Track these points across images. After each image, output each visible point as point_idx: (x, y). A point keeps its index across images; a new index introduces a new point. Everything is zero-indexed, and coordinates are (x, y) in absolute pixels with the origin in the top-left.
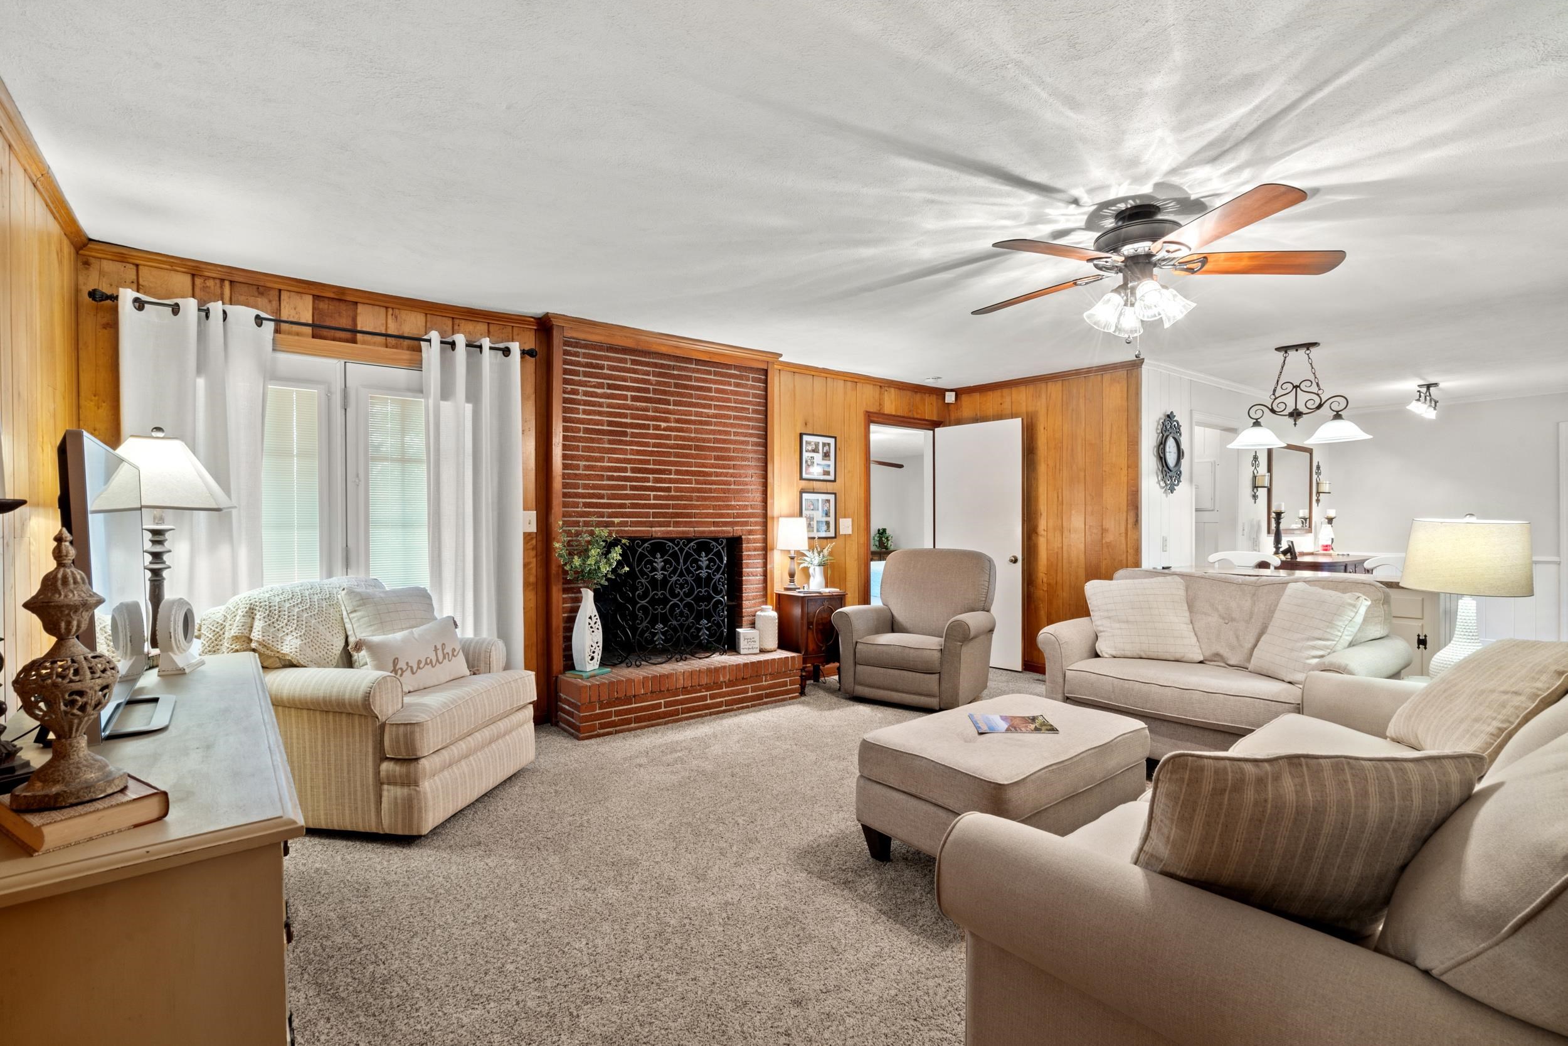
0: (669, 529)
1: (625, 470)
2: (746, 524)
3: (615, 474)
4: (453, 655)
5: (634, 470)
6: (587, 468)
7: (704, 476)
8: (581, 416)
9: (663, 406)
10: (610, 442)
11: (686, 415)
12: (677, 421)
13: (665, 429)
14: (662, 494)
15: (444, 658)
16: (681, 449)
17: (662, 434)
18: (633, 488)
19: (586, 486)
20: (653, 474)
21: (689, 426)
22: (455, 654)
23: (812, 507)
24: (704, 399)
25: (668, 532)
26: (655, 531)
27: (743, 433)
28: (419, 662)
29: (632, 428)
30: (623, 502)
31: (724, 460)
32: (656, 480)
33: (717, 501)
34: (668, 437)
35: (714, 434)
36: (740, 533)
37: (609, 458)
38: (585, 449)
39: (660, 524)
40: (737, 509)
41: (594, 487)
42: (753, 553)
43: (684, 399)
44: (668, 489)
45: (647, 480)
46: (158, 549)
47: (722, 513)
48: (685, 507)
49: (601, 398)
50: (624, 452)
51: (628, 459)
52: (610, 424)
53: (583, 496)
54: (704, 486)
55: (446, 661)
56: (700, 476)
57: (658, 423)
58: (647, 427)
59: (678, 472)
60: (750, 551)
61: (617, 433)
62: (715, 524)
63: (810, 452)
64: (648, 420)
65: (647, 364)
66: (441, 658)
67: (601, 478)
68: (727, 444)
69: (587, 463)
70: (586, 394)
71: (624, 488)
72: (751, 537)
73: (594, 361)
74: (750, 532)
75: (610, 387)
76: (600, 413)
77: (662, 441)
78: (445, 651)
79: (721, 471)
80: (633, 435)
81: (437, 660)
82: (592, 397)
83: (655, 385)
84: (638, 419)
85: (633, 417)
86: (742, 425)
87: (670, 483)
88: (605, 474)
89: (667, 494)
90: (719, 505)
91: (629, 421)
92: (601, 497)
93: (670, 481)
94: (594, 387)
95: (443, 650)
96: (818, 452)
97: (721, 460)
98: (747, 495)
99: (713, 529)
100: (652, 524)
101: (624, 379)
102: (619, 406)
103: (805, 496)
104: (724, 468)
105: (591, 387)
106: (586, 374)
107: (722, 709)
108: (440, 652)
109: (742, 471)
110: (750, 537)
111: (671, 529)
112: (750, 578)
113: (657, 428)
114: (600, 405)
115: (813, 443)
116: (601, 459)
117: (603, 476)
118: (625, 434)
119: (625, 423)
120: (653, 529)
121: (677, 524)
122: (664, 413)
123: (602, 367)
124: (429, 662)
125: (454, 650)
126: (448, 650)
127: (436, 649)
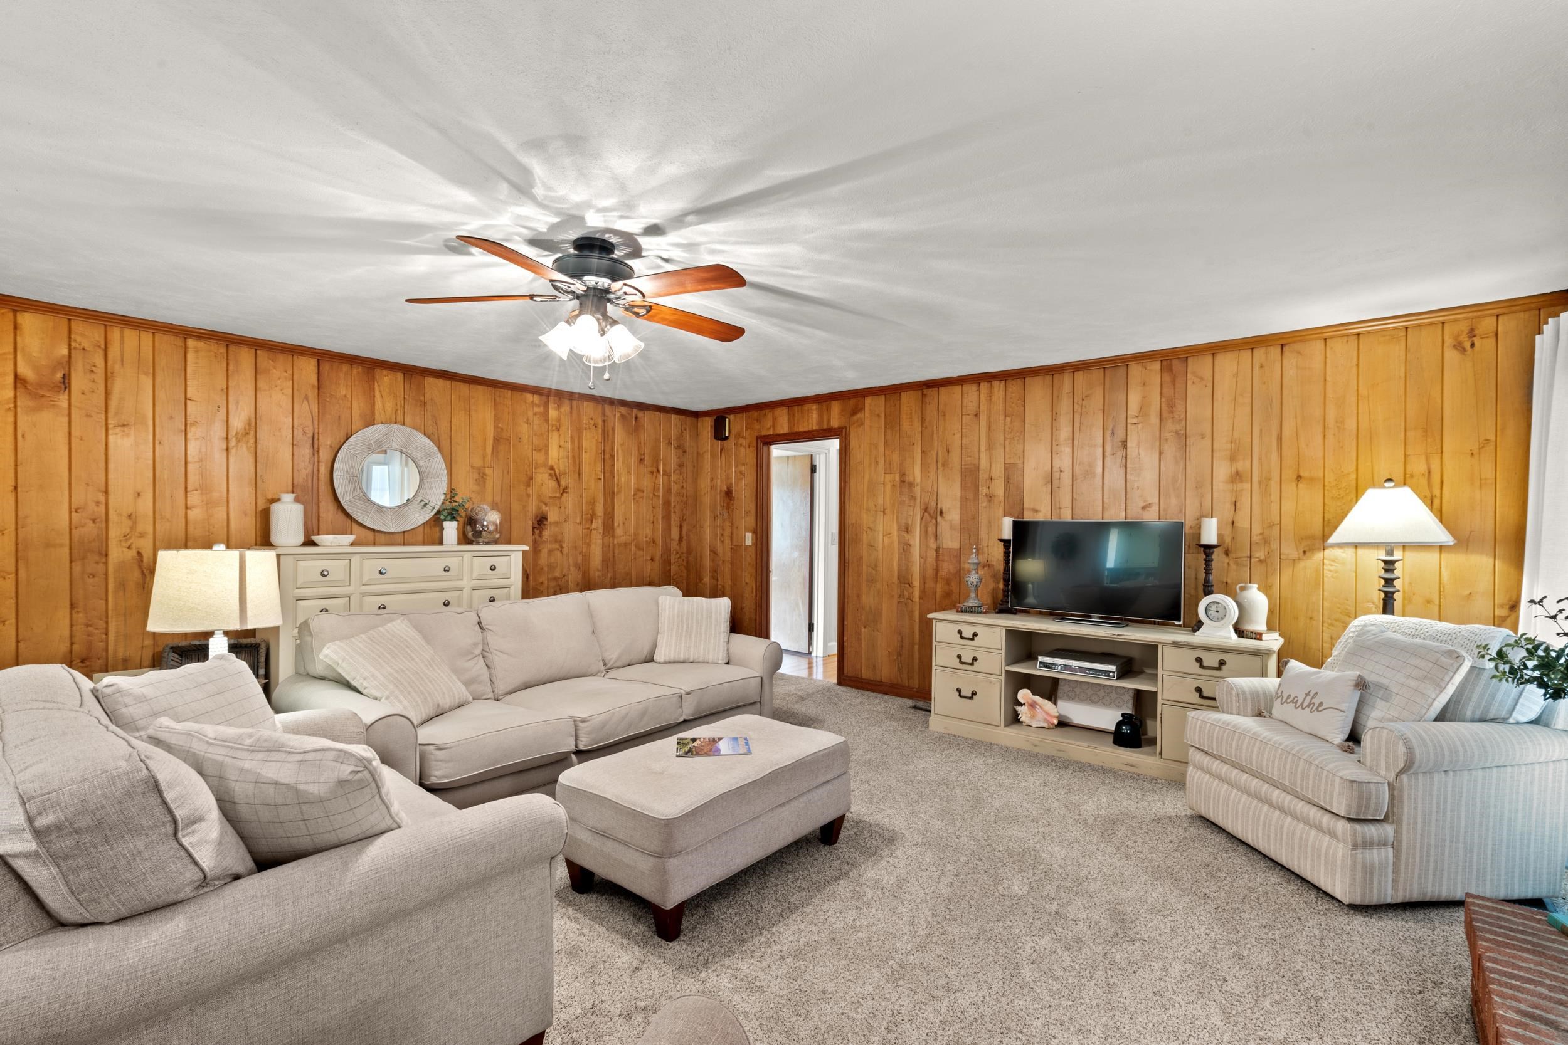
4: (1317, 709)
15: (1308, 706)
22: (1320, 709)
28: (1289, 696)
46: (1389, 576)
55: (1307, 710)
66: (1305, 704)
78: (1313, 701)
81: (1302, 704)
95: (1313, 698)
108: (1309, 698)
124: (1295, 702)
125: (1321, 704)
126: (1316, 701)
127: (1308, 694)
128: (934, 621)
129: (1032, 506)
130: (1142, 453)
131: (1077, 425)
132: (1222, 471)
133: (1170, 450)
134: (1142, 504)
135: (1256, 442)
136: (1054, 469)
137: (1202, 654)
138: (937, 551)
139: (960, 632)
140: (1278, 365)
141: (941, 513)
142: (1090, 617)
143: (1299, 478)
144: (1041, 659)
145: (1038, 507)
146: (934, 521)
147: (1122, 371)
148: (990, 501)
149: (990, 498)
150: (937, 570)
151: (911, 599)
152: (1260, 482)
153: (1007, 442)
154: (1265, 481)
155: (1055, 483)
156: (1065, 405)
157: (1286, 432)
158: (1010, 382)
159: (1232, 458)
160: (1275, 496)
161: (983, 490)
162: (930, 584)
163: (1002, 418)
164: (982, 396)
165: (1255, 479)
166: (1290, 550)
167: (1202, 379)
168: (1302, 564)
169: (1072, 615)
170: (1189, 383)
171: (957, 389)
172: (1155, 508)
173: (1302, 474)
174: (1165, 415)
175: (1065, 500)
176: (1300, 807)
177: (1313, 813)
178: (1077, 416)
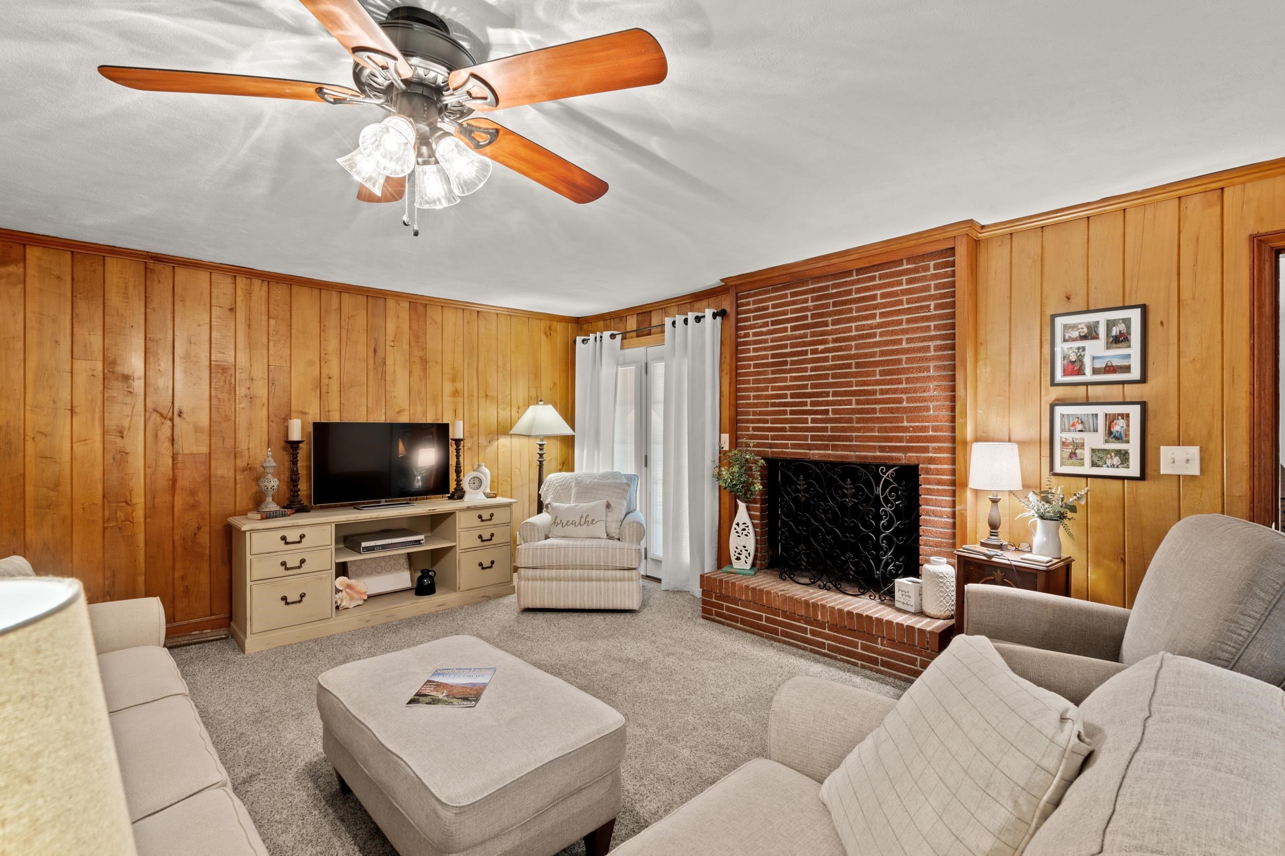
0: (827, 452)
1: (785, 396)
2: (926, 450)
3: (777, 401)
4: (592, 523)
5: (793, 396)
6: (756, 397)
7: (865, 395)
8: (752, 354)
9: (820, 329)
10: (773, 372)
11: (845, 333)
12: (835, 341)
13: (823, 352)
14: (820, 417)
15: (585, 523)
16: (839, 369)
17: (819, 358)
18: (792, 412)
19: (754, 413)
20: (810, 398)
21: (848, 343)
22: (594, 523)
23: (1080, 427)
24: (866, 310)
25: (825, 455)
26: (813, 454)
27: (920, 337)
28: (568, 521)
29: (791, 357)
30: (784, 425)
31: (892, 375)
32: (813, 404)
33: (882, 423)
34: (826, 359)
35: (878, 347)
36: (914, 462)
37: (772, 387)
38: (755, 381)
39: (817, 447)
40: (909, 432)
41: (761, 413)
42: (936, 487)
43: (843, 316)
44: (826, 412)
45: (805, 404)
46: (541, 452)
47: (889, 437)
48: (844, 429)
49: (766, 335)
50: (785, 380)
51: (788, 386)
52: (773, 356)
53: (753, 421)
54: (867, 406)
55: (585, 526)
56: (860, 396)
57: (816, 347)
58: (805, 353)
59: (835, 394)
60: (929, 484)
61: (779, 365)
62: (882, 449)
63: (1074, 340)
64: (805, 346)
65: (805, 292)
66: (582, 523)
67: (766, 405)
68: (897, 354)
69: (755, 393)
70: (755, 334)
71: (785, 413)
72: (933, 467)
73: (761, 305)
74: (931, 461)
75: (773, 323)
76: (765, 349)
77: (819, 364)
78: (587, 520)
79: (888, 387)
80: (793, 363)
82: (759, 336)
83: (813, 310)
84: (797, 347)
85: (793, 346)
86: (918, 328)
87: (827, 406)
88: (769, 401)
89: (824, 416)
90: (885, 427)
91: (789, 350)
92: (766, 422)
93: (828, 403)
94: (761, 327)
96: (1096, 337)
97: (888, 375)
98: (925, 414)
99: (878, 454)
100: (809, 447)
101: (785, 313)
102: (781, 339)
103: (1059, 410)
104: (892, 384)
105: (758, 328)
106: (755, 318)
107: (823, 651)
108: (583, 519)
109: (918, 385)
110: (930, 466)
111: (830, 452)
112: (932, 518)
113: (814, 352)
114: (766, 341)
115: (1083, 326)
116: (766, 389)
117: (768, 403)
118: (785, 363)
119: (785, 353)
120: (812, 452)
121: (835, 448)
122: (821, 336)
123: (767, 308)
124: (573, 523)
125: (593, 520)
126: (590, 519)
127: (582, 517)
128: (248, 534)
129: (300, 409)
130: (398, 371)
131: (344, 339)
132: (448, 388)
133: (417, 369)
134: (398, 409)
135: (466, 371)
136: (323, 376)
137: (480, 512)
138: (174, 457)
139: (284, 538)
140: (476, 324)
141: (180, 414)
142: (379, 502)
143: (487, 396)
144: (364, 544)
145: (307, 411)
146: (169, 423)
147: (381, 302)
148: (251, 402)
149: (251, 398)
150: (174, 480)
151: (129, 519)
152: (468, 397)
153: (271, 344)
154: (470, 396)
155: (324, 389)
156: (332, 321)
157: (480, 367)
158: (273, 286)
159: (454, 380)
160: (476, 408)
161: (241, 391)
162: (163, 499)
163: (265, 318)
164: (239, 292)
165: (466, 395)
166: (483, 441)
167: (435, 322)
168: (489, 449)
169: (368, 503)
170: (428, 324)
171: (204, 276)
172: (407, 413)
173: (488, 393)
174: (413, 343)
175: (335, 405)
176: (610, 573)
177: (619, 573)
178: (344, 333)
